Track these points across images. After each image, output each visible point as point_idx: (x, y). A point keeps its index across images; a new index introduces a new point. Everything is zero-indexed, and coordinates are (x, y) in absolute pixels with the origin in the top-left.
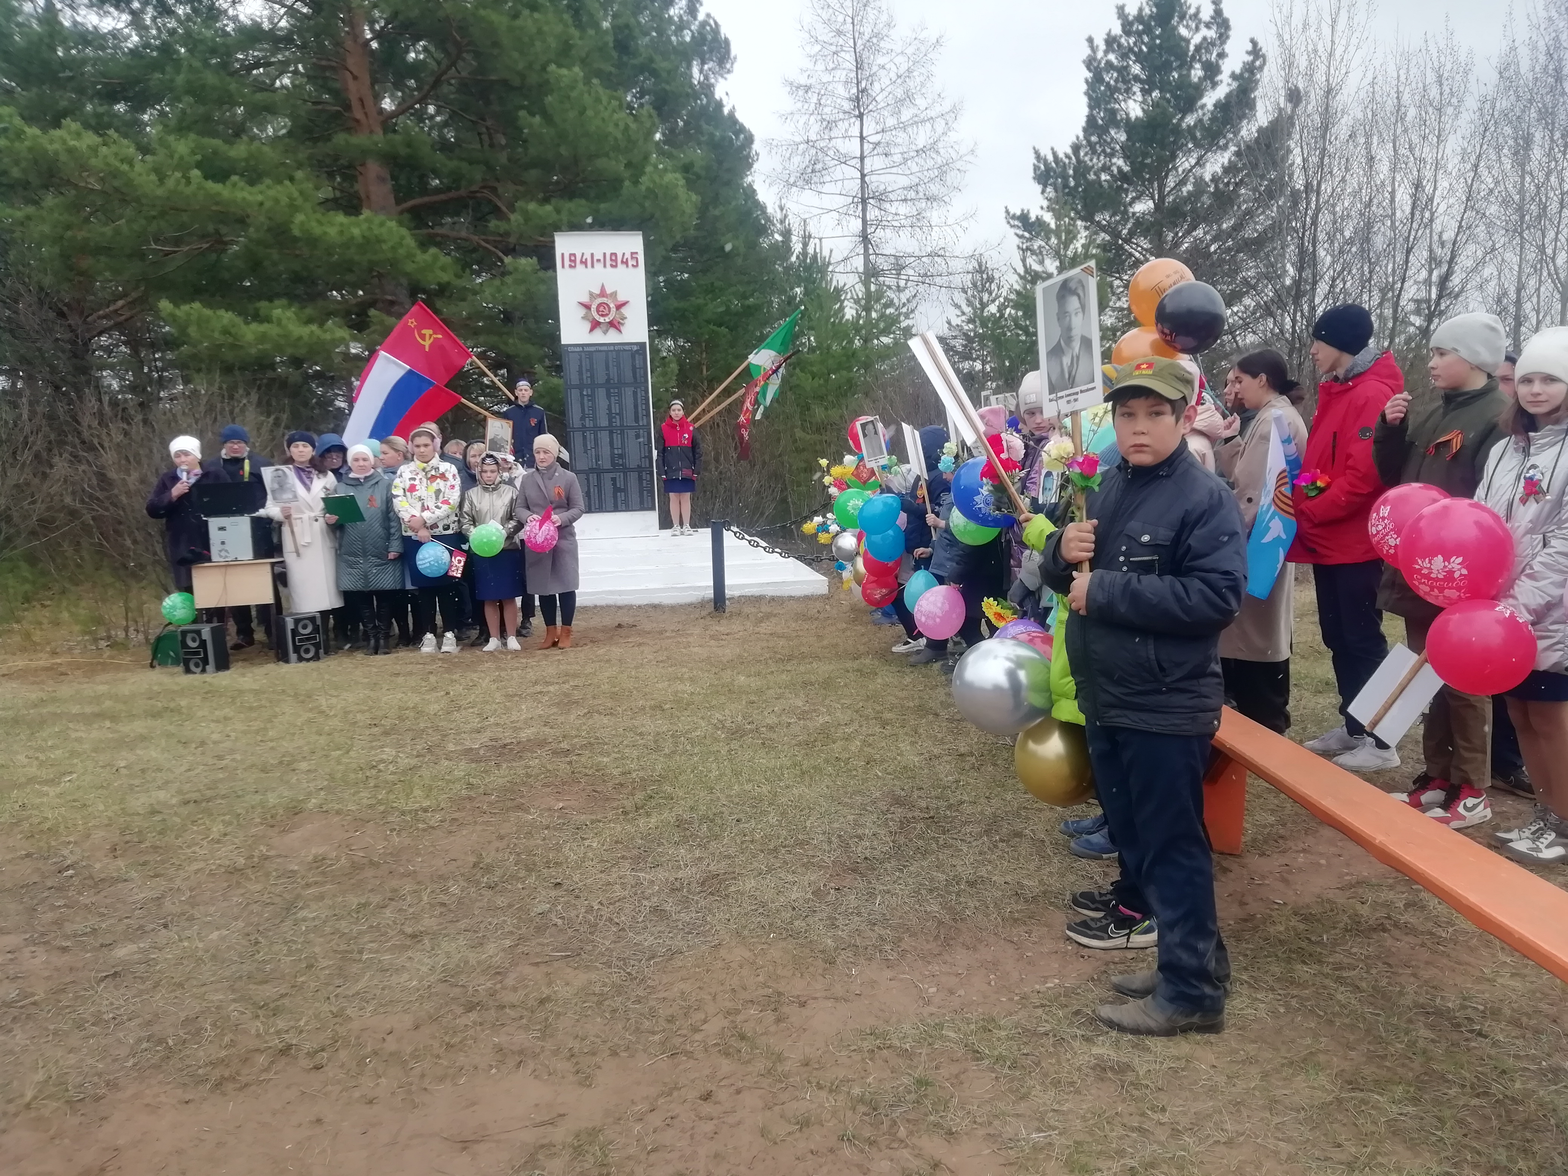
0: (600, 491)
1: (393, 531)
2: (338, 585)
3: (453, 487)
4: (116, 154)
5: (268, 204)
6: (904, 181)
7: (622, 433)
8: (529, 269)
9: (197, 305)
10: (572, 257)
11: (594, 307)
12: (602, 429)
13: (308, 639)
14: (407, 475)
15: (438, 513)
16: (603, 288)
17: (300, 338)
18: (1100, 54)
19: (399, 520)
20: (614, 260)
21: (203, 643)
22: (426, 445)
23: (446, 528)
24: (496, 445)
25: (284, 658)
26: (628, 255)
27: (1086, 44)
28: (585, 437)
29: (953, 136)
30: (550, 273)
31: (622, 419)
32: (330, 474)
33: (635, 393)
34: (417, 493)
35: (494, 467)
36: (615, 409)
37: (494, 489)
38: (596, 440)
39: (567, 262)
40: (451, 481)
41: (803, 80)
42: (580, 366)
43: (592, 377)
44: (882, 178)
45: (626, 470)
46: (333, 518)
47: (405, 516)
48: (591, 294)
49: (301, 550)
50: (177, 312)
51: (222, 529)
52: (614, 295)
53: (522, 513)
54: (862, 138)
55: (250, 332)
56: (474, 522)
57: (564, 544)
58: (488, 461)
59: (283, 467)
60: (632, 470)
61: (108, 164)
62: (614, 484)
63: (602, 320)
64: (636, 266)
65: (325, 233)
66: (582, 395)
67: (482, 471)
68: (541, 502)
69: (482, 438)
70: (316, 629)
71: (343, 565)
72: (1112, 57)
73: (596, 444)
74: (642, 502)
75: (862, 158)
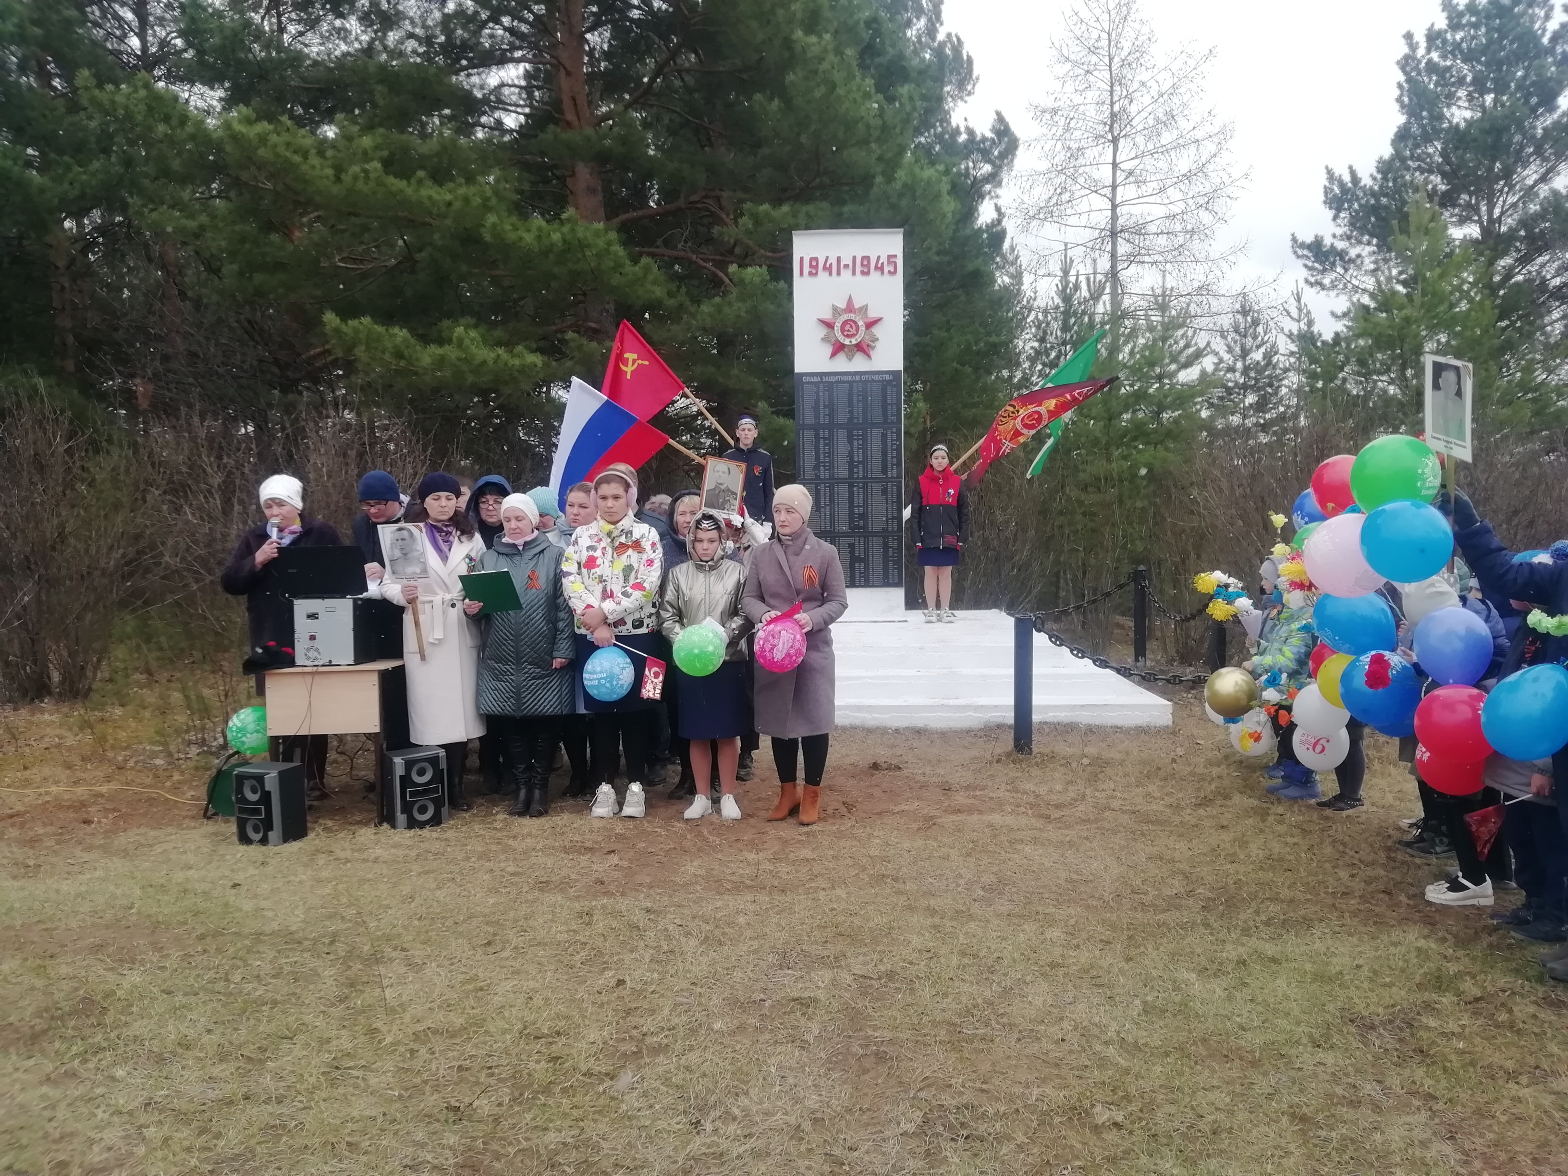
1: (561, 625)
2: (478, 707)
3: (650, 562)
4: (288, 144)
5: (457, 205)
6: (1162, 211)
7: (865, 487)
8: (757, 280)
9: (366, 320)
10: (814, 261)
11: (838, 325)
12: (840, 481)
13: (425, 792)
14: (585, 542)
15: (626, 603)
16: (850, 301)
17: (484, 363)
18: (1421, 52)
19: (571, 612)
20: (865, 266)
21: (266, 797)
22: (616, 497)
23: (638, 624)
24: (718, 499)
25: (386, 817)
26: (884, 259)
27: (1403, 41)
29: (1225, 158)
30: (782, 284)
31: (865, 470)
32: (478, 536)
33: (884, 436)
34: (598, 571)
35: (714, 534)
36: (858, 456)
37: (712, 568)
38: (832, 494)
39: (806, 269)
40: (649, 554)
41: (1049, 103)
42: (817, 402)
43: (831, 415)
44: (1136, 210)
45: (867, 535)
46: (476, 606)
47: (578, 606)
48: (835, 309)
49: (428, 650)
50: (344, 328)
51: (313, 616)
52: (864, 309)
53: (753, 606)
54: (1115, 165)
55: (427, 355)
56: (681, 617)
57: (815, 656)
58: (705, 524)
59: (410, 526)
60: (875, 534)
61: (277, 155)
62: (852, 553)
63: (847, 342)
64: (893, 273)
65: (521, 238)
66: (817, 436)
67: (696, 540)
68: (782, 591)
69: (696, 488)
70: (438, 776)
71: (486, 674)
72: (1435, 56)
73: (832, 500)
74: (886, 576)
75: (1114, 187)
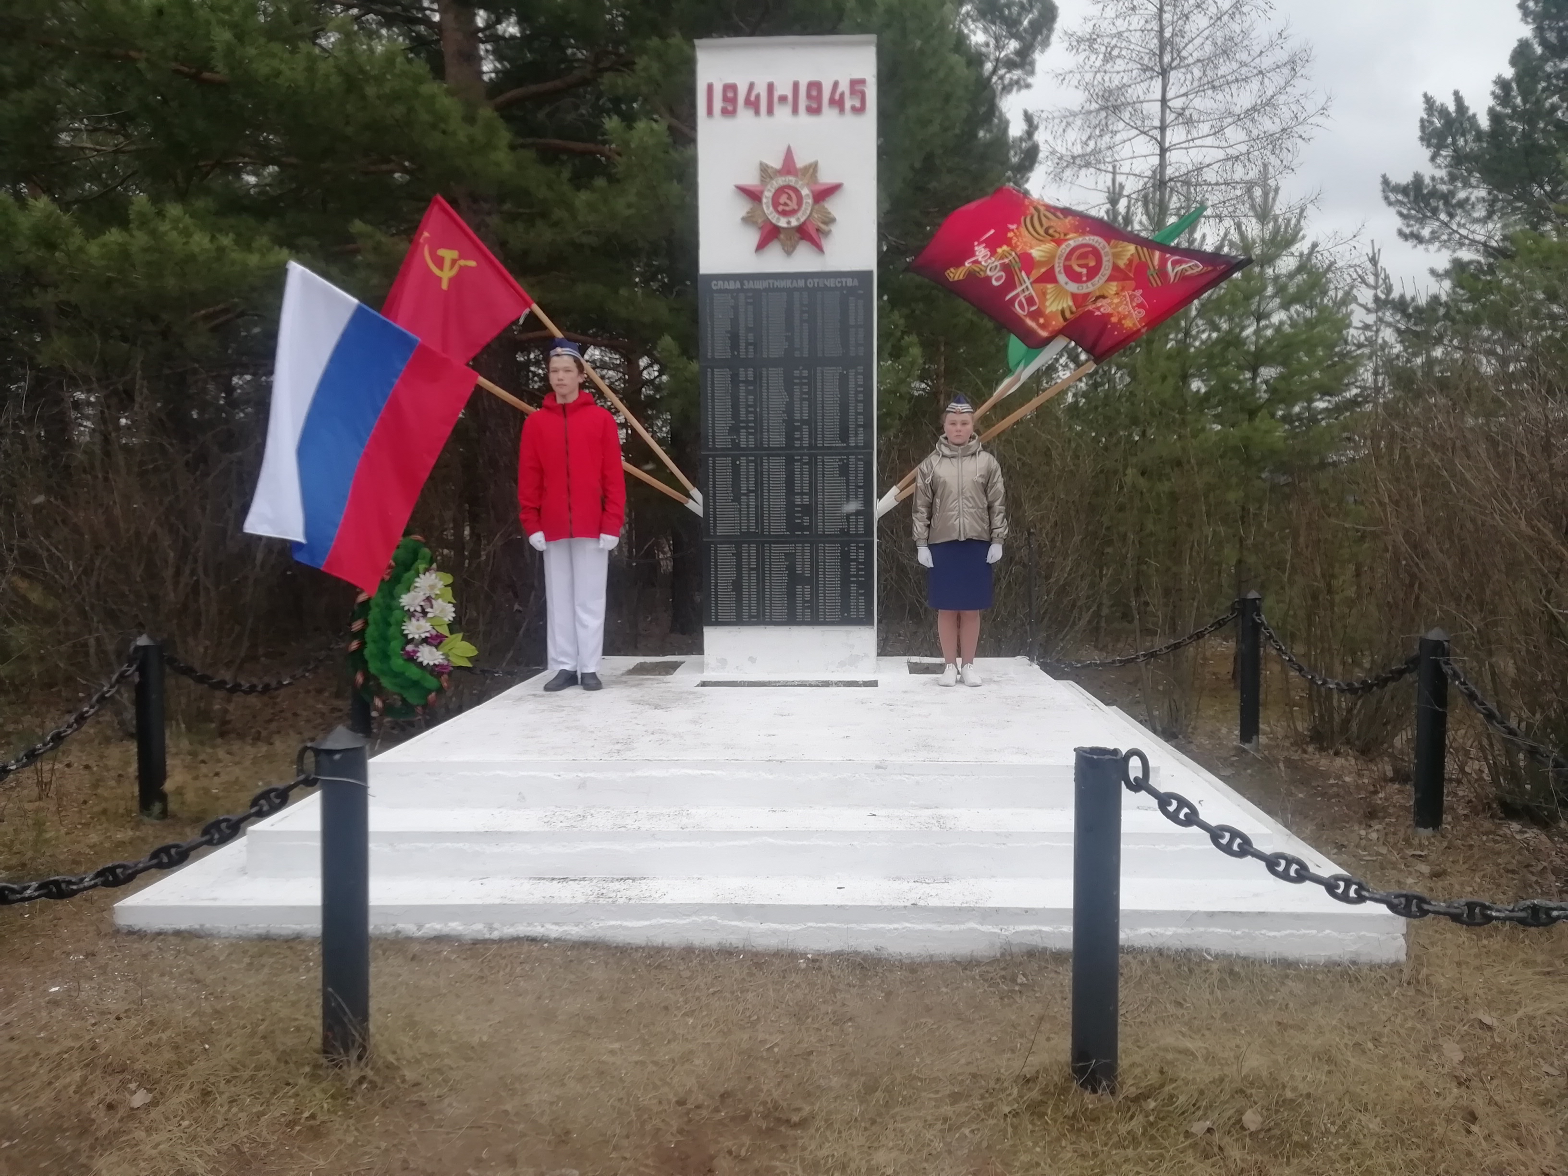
0: (761, 580)
10: (730, 90)
11: (767, 196)
12: (772, 452)
20: (814, 98)
26: (844, 87)
28: (736, 469)
33: (844, 380)
36: (801, 412)
38: (759, 474)
39: (718, 104)
42: (735, 321)
43: (758, 344)
45: (815, 539)
48: (764, 170)
52: (812, 169)
60: (826, 538)
62: (791, 569)
63: (782, 223)
64: (860, 110)
66: (735, 380)
73: (759, 483)
74: (845, 607)
